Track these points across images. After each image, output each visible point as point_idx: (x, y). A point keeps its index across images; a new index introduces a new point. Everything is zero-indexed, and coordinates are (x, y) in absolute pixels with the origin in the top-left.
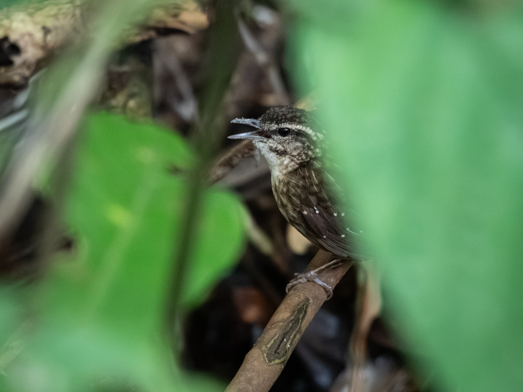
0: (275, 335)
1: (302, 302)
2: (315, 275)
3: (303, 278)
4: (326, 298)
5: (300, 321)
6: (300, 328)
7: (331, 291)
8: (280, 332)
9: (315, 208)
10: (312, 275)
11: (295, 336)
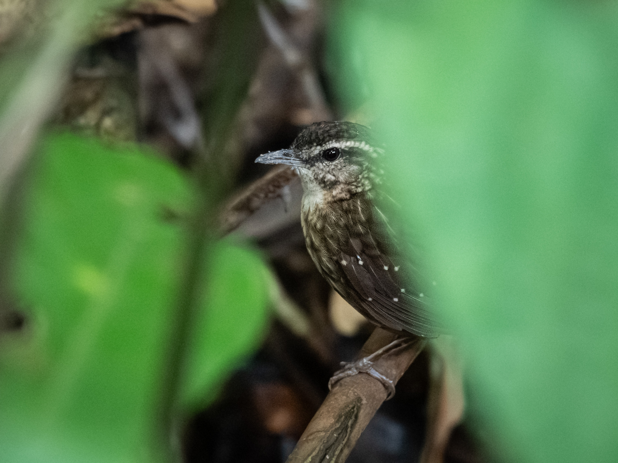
0: (314, 449)
1: (351, 403)
2: (369, 364)
3: (352, 369)
4: (385, 398)
5: (349, 430)
6: (348, 439)
7: (393, 386)
8: (321, 446)
9: (359, 257)
10: (365, 364)
11: (342, 451)
